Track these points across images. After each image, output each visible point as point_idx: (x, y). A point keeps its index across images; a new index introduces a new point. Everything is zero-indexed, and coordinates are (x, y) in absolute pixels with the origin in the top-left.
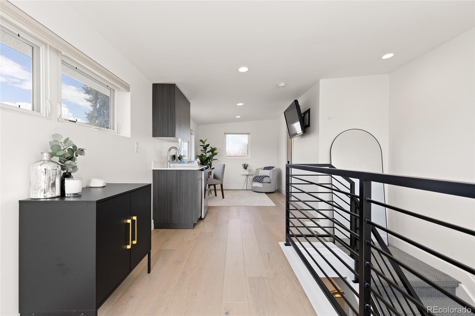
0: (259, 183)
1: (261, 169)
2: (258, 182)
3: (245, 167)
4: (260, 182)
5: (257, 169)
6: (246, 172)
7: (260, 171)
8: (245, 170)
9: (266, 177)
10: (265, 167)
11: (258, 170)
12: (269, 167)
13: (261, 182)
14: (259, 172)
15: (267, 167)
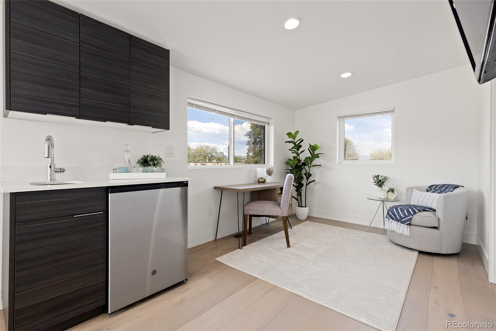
0: (399, 223)
1: (420, 189)
2: (397, 220)
3: (380, 183)
4: (402, 223)
5: (408, 189)
6: (381, 193)
7: (416, 192)
8: (380, 188)
9: (424, 210)
10: (432, 186)
11: (410, 190)
12: (443, 185)
13: (405, 221)
14: (412, 195)
15: (437, 186)
